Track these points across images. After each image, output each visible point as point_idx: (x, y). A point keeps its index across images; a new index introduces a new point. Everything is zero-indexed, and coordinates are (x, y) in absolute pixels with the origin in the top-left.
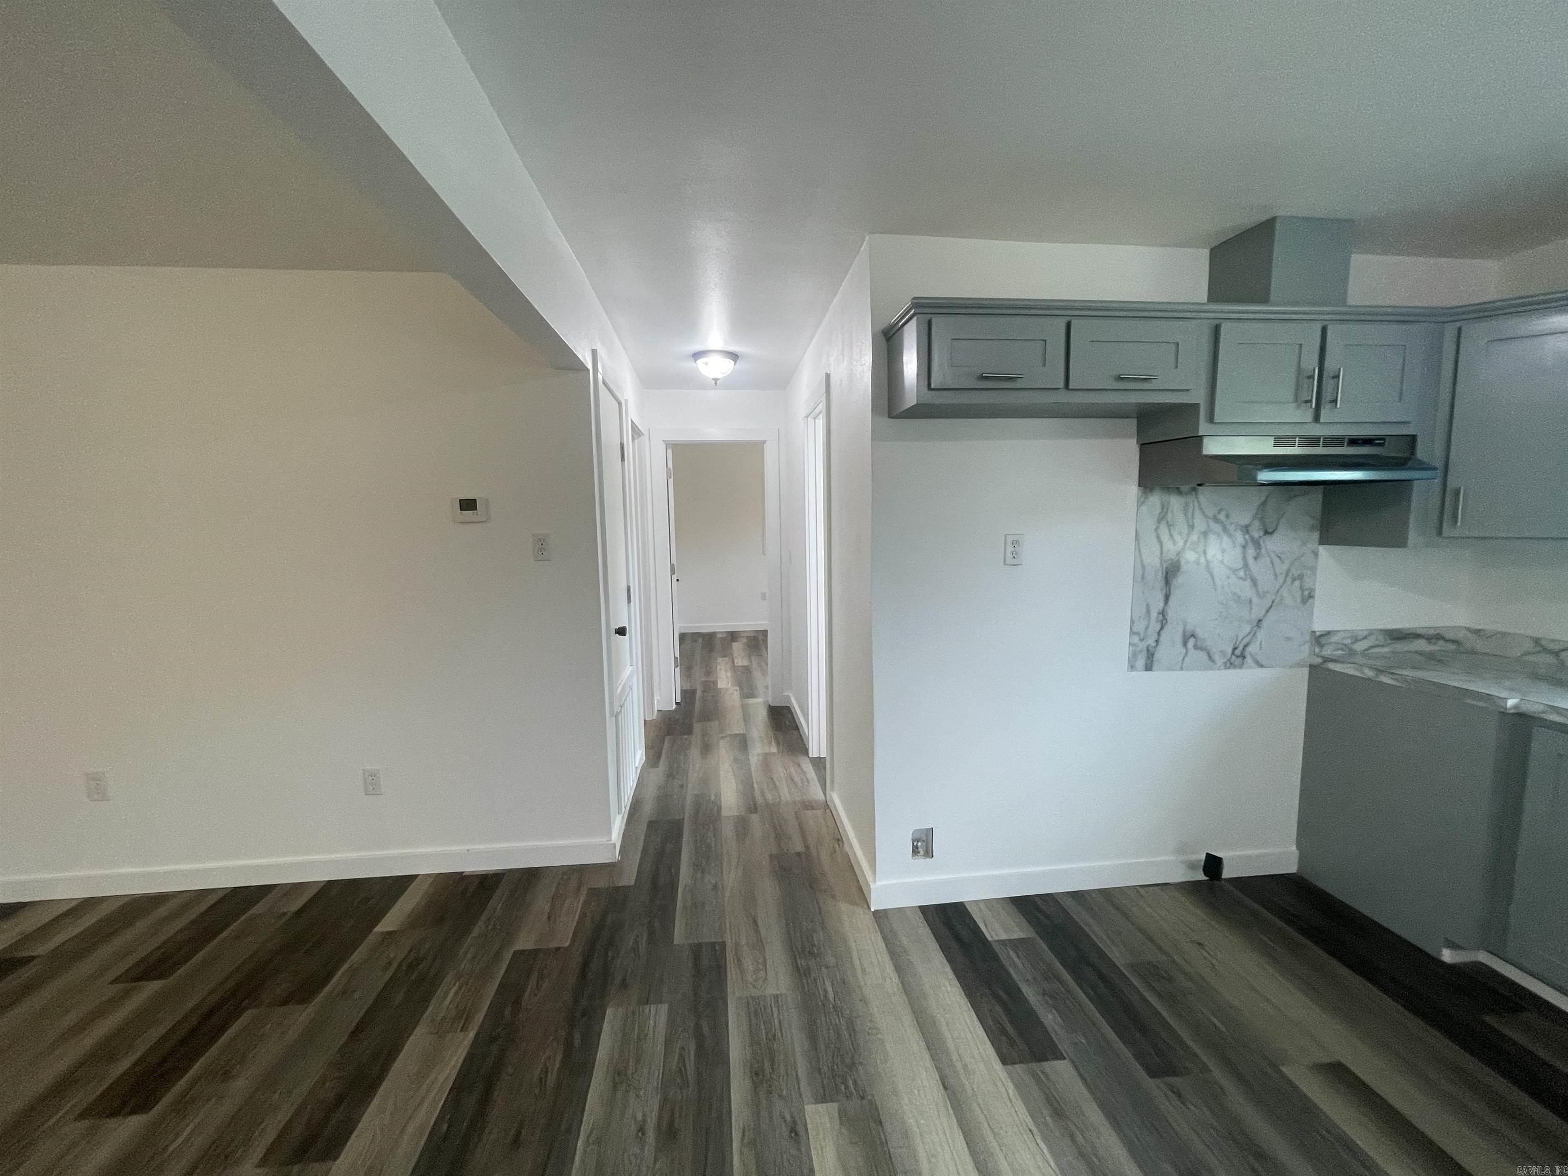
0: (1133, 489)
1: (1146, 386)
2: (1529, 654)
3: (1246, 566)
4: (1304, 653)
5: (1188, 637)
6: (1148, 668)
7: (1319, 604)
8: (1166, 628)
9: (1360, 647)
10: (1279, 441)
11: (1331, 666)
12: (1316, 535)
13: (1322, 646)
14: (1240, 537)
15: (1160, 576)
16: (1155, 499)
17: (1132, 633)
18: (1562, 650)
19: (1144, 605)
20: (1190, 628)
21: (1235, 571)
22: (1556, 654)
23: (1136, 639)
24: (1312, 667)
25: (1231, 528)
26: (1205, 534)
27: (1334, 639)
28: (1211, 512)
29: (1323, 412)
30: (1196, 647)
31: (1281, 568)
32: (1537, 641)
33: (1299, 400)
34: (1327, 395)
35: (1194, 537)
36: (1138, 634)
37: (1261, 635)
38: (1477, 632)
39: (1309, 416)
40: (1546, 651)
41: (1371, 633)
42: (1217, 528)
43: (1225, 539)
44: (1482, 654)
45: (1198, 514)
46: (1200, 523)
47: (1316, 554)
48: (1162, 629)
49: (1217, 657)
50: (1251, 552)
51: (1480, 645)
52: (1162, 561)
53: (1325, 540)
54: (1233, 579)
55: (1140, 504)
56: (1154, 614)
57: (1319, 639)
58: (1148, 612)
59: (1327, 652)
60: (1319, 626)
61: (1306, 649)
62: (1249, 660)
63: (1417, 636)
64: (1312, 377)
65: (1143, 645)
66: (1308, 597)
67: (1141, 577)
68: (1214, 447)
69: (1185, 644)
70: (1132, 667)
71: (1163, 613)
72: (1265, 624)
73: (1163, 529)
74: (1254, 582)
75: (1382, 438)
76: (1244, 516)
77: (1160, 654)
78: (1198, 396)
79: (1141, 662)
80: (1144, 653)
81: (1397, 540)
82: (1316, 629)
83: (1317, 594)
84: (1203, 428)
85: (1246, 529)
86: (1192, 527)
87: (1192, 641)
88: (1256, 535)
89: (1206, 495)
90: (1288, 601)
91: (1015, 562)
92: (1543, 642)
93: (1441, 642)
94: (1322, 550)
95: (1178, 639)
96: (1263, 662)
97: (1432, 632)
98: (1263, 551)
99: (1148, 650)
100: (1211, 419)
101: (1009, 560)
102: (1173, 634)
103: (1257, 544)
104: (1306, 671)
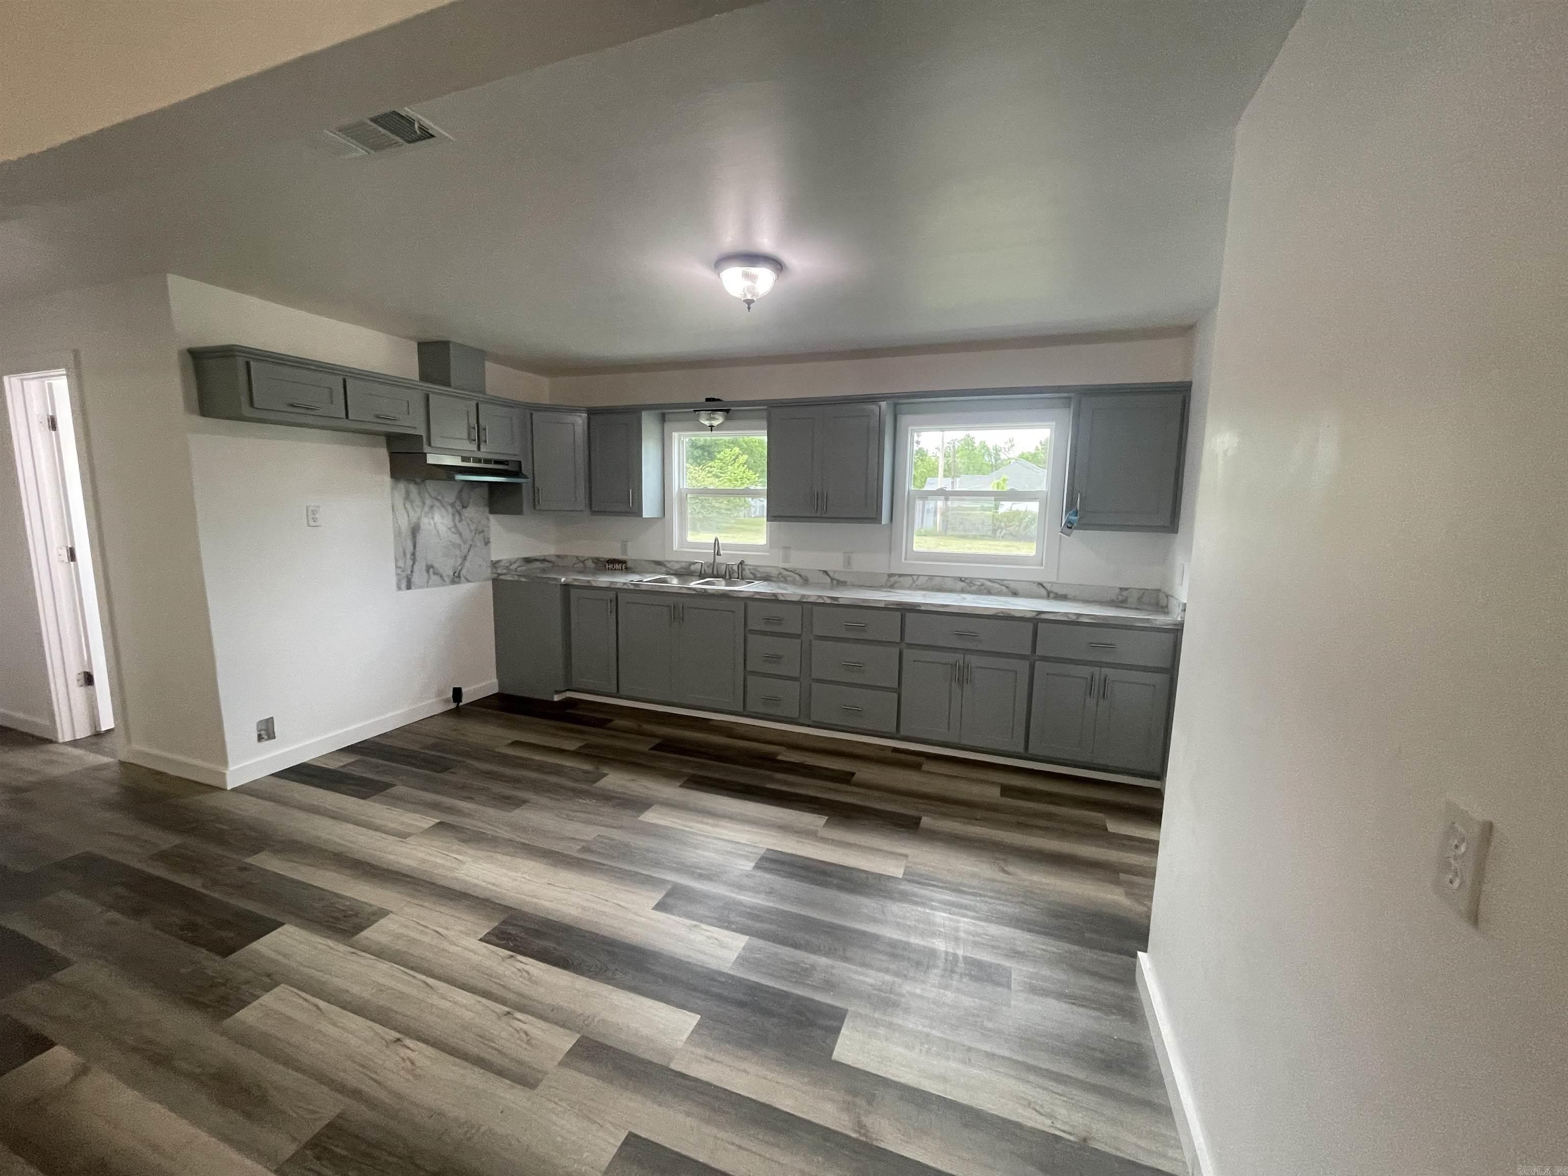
0: (387, 478)
1: (393, 423)
2: (574, 562)
3: (455, 526)
4: (488, 572)
5: (429, 568)
6: (409, 587)
7: (493, 545)
8: (417, 564)
9: (513, 567)
10: (464, 459)
11: (502, 577)
12: (487, 510)
13: (496, 568)
14: (449, 508)
15: (409, 533)
16: (402, 485)
17: (397, 567)
19: (401, 550)
20: (429, 563)
21: (450, 529)
23: (399, 571)
24: (495, 580)
25: (445, 504)
26: (432, 507)
27: (502, 564)
28: (433, 494)
29: (481, 446)
30: (435, 573)
31: (473, 527)
32: (577, 557)
33: (470, 439)
34: (482, 438)
35: (426, 509)
36: (400, 568)
37: (467, 564)
39: (475, 448)
40: (580, 561)
41: (517, 559)
42: (437, 504)
43: (443, 510)
44: (558, 564)
45: (427, 495)
46: (428, 502)
47: (488, 519)
48: (414, 564)
49: (446, 579)
50: (457, 517)
52: (410, 523)
53: (492, 512)
54: (450, 533)
55: (393, 488)
56: (408, 556)
57: (495, 564)
58: (405, 553)
59: (499, 571)
60: (494, 558)
61: (489, 571)
62: (462, 579)
63: (536, 560)
64: (474, 428)
65: (404, 574)
66: (487, 543)
67: (398, 534)
68: (432, 459)
69: (428, 572)
70: (399, 588)
71: (413, 554)
72: (469, 558)
73: (408, 506)
74: (460, 534)
75: (507, 461)
76: (450, 497)
77: (415, 579)
78: (421, 432)
79: (404, 585)
80: (405, 579)
81: (520, 512)
82: (493, 559)
83: (492, 540)
84: (426, 449)
85: (453, 505)
86: (424, 503)
87: (431, 570)
88: (459, 508)
89: (430, 485)
90: (479, 544)
91: (315, 524)
93: (546, 563)
94: (491, 517)
95: (424, 568)
96: (469, 579)
97: (541, 558)
98: (463, 517)
99: (407, 577)
100: (429, 444)
101: (312, 523)
102: (420, 566)
103: (460, 514)
104: (491, 582)
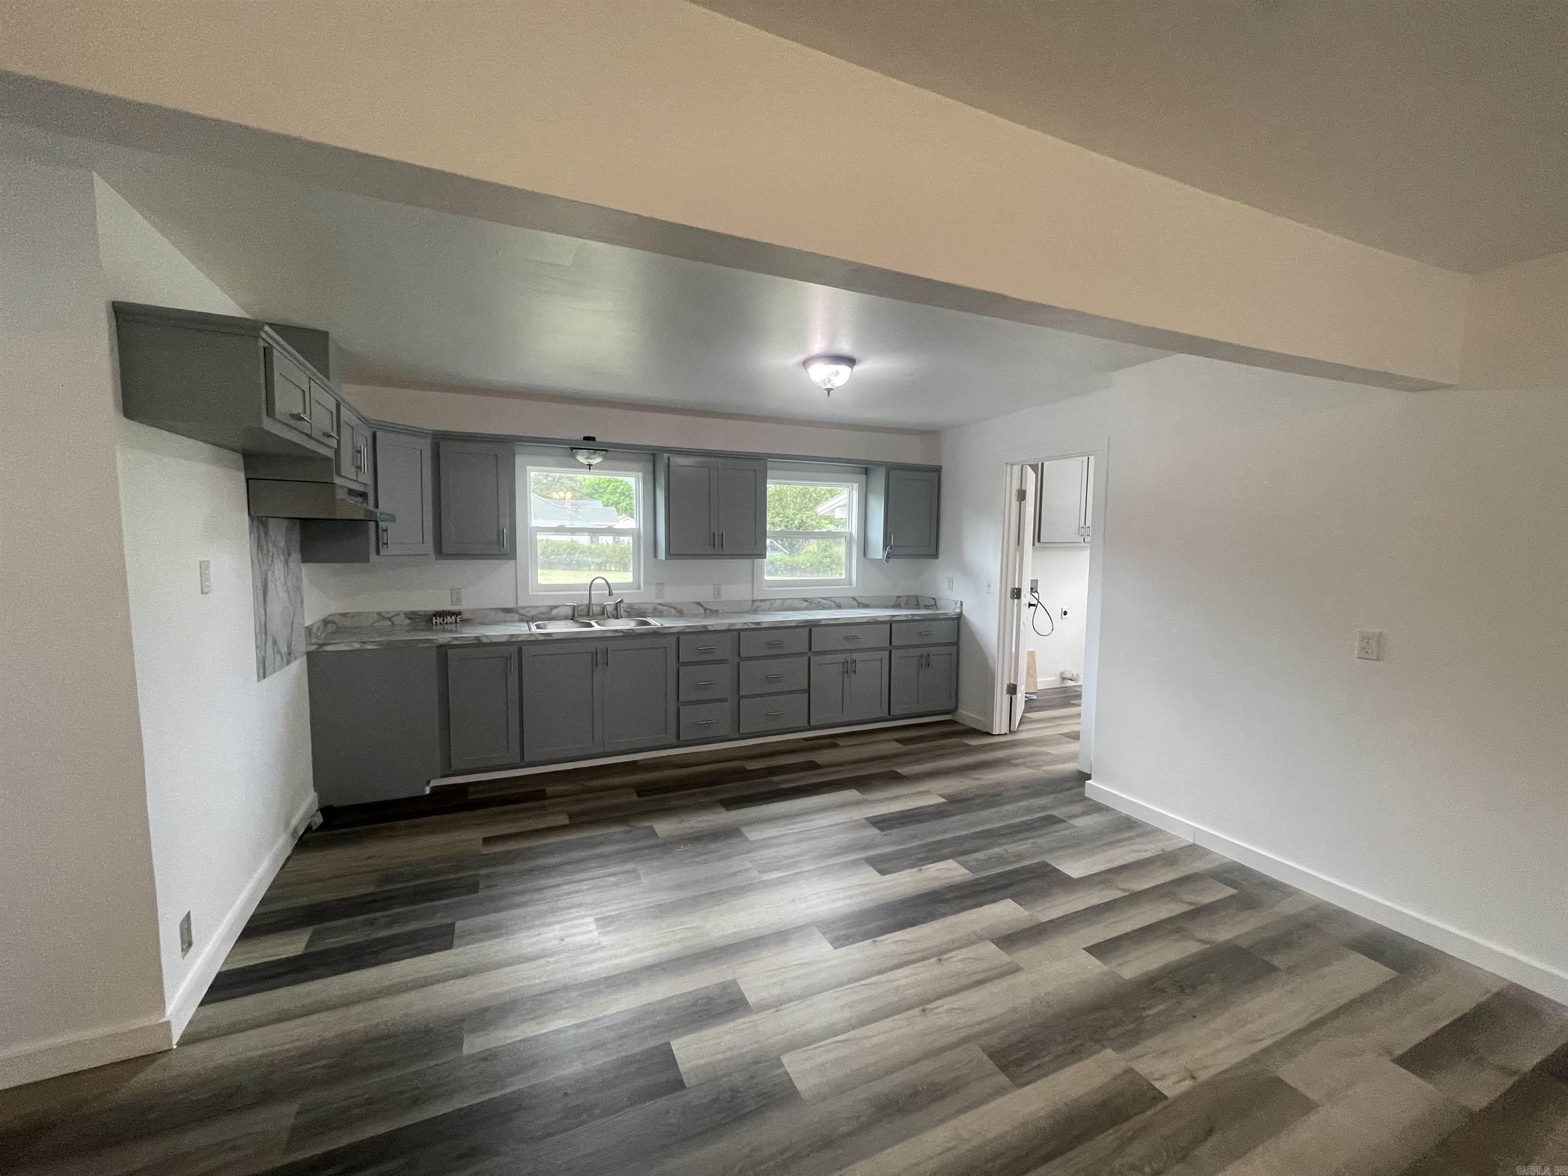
0: (246, 516)
2: (376, 621)
3: (286, 582)
4: (304, 644)
5: (274, 644)
6: (264, 674)
7: (305, 605)
12: (300, 557)
14: (282, 557)
15: (262, 595)
16: (255, 526)
17: (256, 646)
18: (394, 616)
19: (258, 620)
20: (274, 636)
21: (283, 586)
22: (390, 619)
23: (258, 652)
24: (309, 653)
25: (279, 552)
26: (273, 556)
27: (314, 630)
28: (273, 538)
30: (278, 652)
31: (294, 582)
32: (379, 614)
35: (270, 559)
36: (259, 647)
38: (344, 615)
40: (384, 618)
41: (320, 623)
42: (275, 551)
43: (279, 560)
44: (351, 628)
45: (270, 540)
46: (271, 549)
47: (301, 570)
48: (266, 639)
49: (284, 658)
50: (286, 569)
51: (347, 623)
52: (262, 581)
53: (307, 557)
54: (283, 593)
55: (250, 531)
56: (262, 629)
58: (260, 625)
61: (304, 641)
62: (292, 655)
65: (261, 656)
66: (302, 602)
67: (256, 597)
68: (338, 492)
69: (274, 650)
70: (259, 677)
71: (265, 626)
72: (294, 626)
73: (260, 556)
74: (289, 593)
76: (282, 541)
77: (267, 663)
79: (261, 672)
80: (262, 663)
82: (306, 625)
83: (304, 598)
85: (283, 553)
86: (268, 551)
87: (276, 647)
88: (286, 557)
89: (271, 526)
90: (298, 605)
92: (383, 614)
94: (303, 566)
96: (296, 656)
98: (289, 569)
99: (263, 660)
100: (338, 472)
102: (269, 643)
103: (287, 565)
104: (306, 658)
